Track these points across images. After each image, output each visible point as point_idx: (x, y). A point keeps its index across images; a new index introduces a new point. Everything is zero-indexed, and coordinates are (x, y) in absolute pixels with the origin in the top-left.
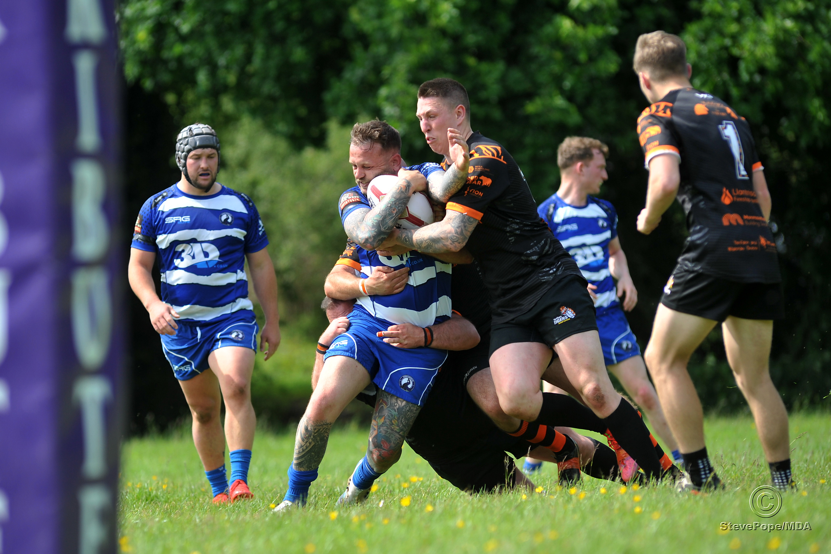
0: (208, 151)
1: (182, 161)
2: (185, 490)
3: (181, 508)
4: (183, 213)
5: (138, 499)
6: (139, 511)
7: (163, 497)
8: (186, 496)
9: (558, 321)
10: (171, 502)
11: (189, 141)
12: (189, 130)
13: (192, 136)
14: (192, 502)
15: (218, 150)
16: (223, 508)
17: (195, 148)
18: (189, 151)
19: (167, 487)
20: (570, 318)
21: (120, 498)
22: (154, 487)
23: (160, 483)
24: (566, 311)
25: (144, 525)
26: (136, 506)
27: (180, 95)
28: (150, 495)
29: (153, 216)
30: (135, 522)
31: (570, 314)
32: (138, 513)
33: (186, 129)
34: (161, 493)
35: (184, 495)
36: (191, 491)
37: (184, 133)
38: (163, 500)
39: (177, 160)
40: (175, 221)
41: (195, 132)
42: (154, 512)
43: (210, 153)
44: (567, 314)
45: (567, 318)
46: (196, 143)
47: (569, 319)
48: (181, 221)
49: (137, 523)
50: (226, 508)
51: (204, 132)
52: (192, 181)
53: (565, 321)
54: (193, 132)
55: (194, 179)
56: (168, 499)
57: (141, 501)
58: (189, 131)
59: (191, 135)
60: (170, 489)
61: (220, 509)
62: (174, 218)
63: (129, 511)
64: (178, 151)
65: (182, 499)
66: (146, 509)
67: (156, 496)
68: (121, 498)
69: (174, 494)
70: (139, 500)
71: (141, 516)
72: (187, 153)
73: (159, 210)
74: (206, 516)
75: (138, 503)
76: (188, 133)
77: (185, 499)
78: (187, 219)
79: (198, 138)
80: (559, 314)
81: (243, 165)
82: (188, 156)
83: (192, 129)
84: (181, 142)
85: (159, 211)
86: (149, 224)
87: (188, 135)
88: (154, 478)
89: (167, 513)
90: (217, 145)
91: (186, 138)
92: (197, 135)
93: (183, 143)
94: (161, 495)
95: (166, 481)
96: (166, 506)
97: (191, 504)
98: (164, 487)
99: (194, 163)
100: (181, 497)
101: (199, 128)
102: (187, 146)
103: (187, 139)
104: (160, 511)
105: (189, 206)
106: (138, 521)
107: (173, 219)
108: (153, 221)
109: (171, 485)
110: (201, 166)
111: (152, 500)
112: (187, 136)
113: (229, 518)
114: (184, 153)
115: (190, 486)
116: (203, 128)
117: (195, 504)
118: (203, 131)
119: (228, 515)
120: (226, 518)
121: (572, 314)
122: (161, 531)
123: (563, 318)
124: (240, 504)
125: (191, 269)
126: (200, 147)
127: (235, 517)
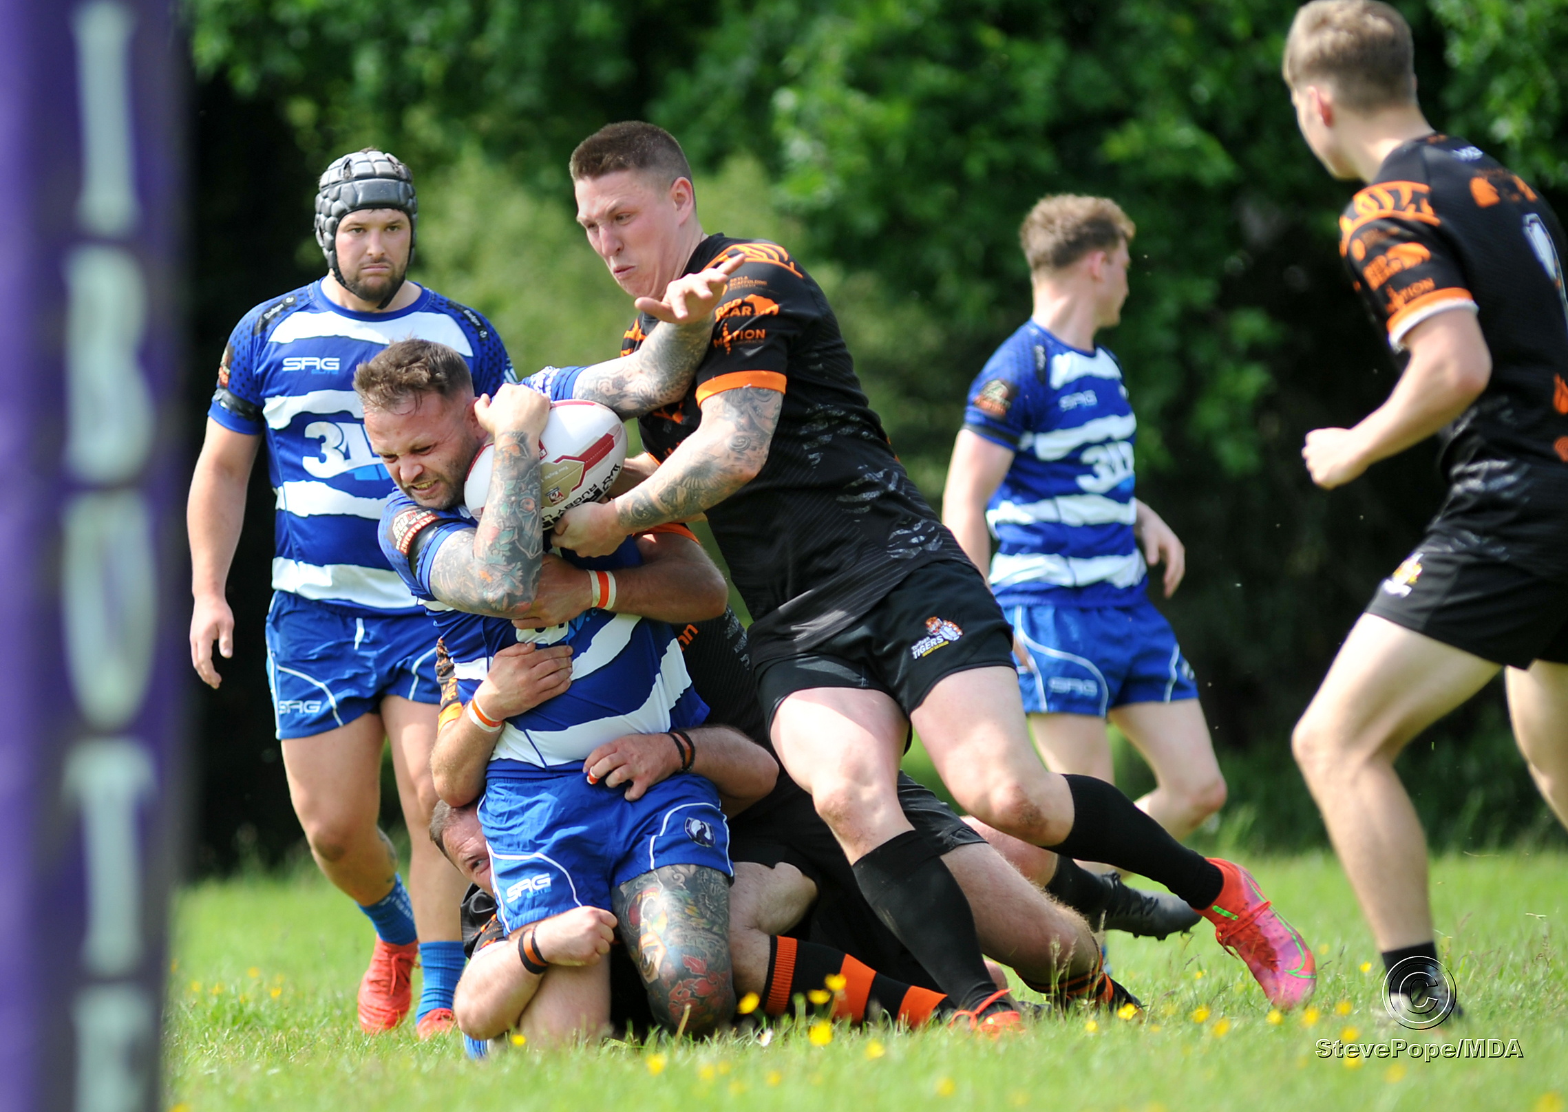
0: (385, 215)
1: (328, 236)
2: (320, 1002)
3: (313, 1043)
4: (325, 351)
5: (215, 1020)
6: (216, 1047)
7: (270, 1017)
8: (325, 1015)
9: (922, 648)
10: (289, 1028)
11: (342, 191)
12: (344, 166)
13: (348, 180)
14: (336, 1029)
15: (409, 213)
16: (408, 1043)
17: (355, 208)
18: (342, 214)
19: (282, 995)
20: (950, 641)
21: (174, 1018)
22: (250, 993)
23: (265, 985)
24: (939, 628)
25: (225, 1079)
26: (209, 1036)
27: (323, 102)
28: (241, 1011)
29: (255, 353)
30: (206, 1073)
31: (950, 632)
32: (215, 1053)
33: (340, 162)
34: (266, 1008)
35: (320, 1013)
36: (337, 1004)
37: (332, 174)
38: (272, 1023)
39: (318, 233)
40: (306, 367)
41: (357, 170)
42: (250, 1050)
43: (390, 220)
44: (941, 632)
45: (942, 640)
46: (356, 197)
47: (947, 643)
48: (318, 368)
49: (211, 1074)
50: (413, 1043)
51: (378, 171)
52: (348, 283)
53: (937, 647)
54: (353, 171)
55: (352, 278)
56: (284, 1021)
57: (221, 1023)
58: (345, 168)
59: (348, 178)
60: (287, 1000)
61: (401, 1045)
62: (304, 359)
63: (194, 1046)
64: (320, 213)
65: (315, 1021)
66: (233, 1043)
67: (257, 1015)
68: (177, 1018)
69: (296, 1010)
70: (217, 1022)
71: (221, 1060)
72: (336, 219)
73: (270, 340)
74: (367, 1062)
75: (214, 1029)
76: (342, 173)
77: (320, 1022)
78: (333, 365)
79: (361, 186)
80: (923, 634)
81: (465, 264)
82: (338, 225)
83: (351, 163)
84: (325, 192)
85: (272, 343)
86: (245, 369)
87: (342, 176)
88: (253, 974)
89: (279, 1053)
90: (407, 203)
91: (336, 183)
92: (359, 178)
93: (329, 195)
94: (268, 1012)
95: (278, 980)
96: (277, 1038)
97: (333, 1033)
98: (275, 994)
99: (352, 243)
100: (311, 1018)
101: (369, 161)
102: (338, 202)
103: (338, 187)
104: (264, 1048)
105: (340, 334)
106: (215, 1071)
107: (300, 362)
108: (255, 364)
109: (291, 991)
110: (369, 251)
111: (246, 1023)
112: (339, 179)
113: (419, 1067)
114: (332, 219)
115: (334, 993)
116: (376, 161)
117: (343, 1033)
118: (374, 169)
119: (418, 1057)
120: (414, 1065)
121: (954, 633)
122: (266, 1095)
123: (933, 642)
124: (448, 1034)
125: (343, 482)
126: (366, 206)
127: (433, 1065)
